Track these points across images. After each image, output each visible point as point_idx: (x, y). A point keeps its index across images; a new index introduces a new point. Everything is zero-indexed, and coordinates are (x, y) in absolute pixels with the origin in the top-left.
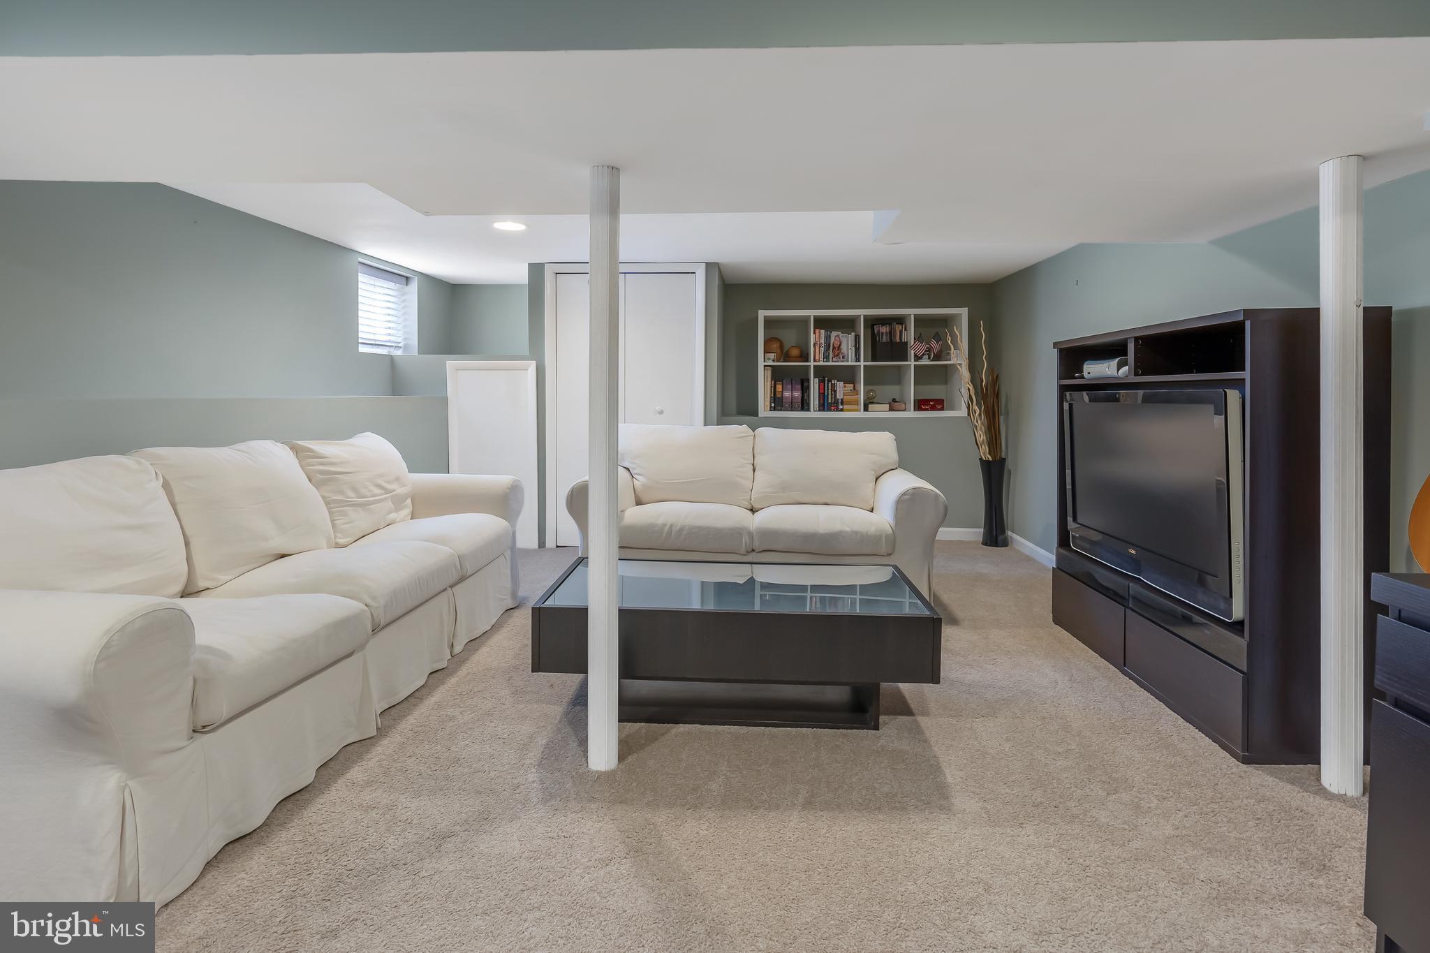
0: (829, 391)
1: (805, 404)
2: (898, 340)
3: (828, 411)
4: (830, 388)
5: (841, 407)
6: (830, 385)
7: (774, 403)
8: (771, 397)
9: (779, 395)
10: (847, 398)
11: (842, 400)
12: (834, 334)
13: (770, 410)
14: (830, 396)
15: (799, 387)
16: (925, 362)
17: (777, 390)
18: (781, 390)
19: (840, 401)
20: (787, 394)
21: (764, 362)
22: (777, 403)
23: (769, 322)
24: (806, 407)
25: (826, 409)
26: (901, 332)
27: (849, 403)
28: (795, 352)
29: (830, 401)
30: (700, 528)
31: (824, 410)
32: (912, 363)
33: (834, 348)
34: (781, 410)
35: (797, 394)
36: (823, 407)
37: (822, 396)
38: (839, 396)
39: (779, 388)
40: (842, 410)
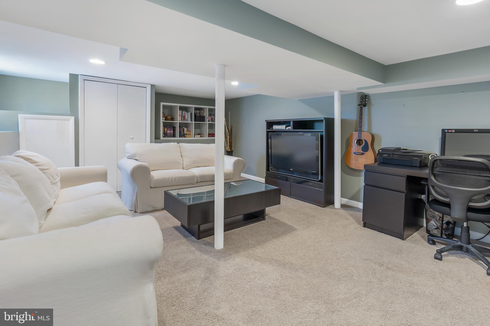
0: (182, 131)
1: (174, 135)
2: (202, 115)
3: (182, 137)
4: (182, 130)
5: (186, 136)
6: (182, 129)
7: (164, 135)
8: (163, 133)
9: (166, 132)
10: (187, 133)
11: (186, 134)
12: (184, 112)
13: (163, 137)
14: (182, 132)
15: (173, 129)
16: (210, 122)
17: (165, 130)
18: (166, 130)
19: (185, 134)
20: (169, 132)
21: (162, 120)
22: (165, 135)
23: (164, 106)
24: (174, 136)
25: (181, 137)
26: (203, 113)
27: (188, 135)
28: (169, 117)
29: (182, 134)
30: (181, 177)
31: (180, 137)
32: (208, 123)
33: (183, 117)
34: (166, 137)
35: (172, 132)
36: (180, 136)
37: (180, 132)
38: (185, 132)
39: (166, 129)
40: (186, 137)
